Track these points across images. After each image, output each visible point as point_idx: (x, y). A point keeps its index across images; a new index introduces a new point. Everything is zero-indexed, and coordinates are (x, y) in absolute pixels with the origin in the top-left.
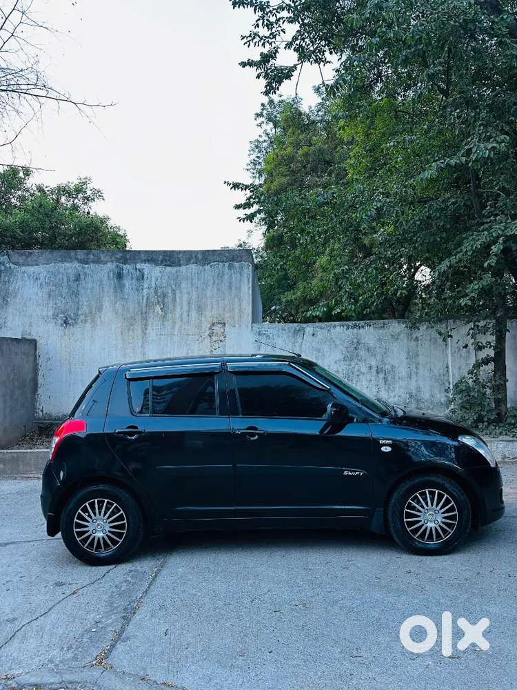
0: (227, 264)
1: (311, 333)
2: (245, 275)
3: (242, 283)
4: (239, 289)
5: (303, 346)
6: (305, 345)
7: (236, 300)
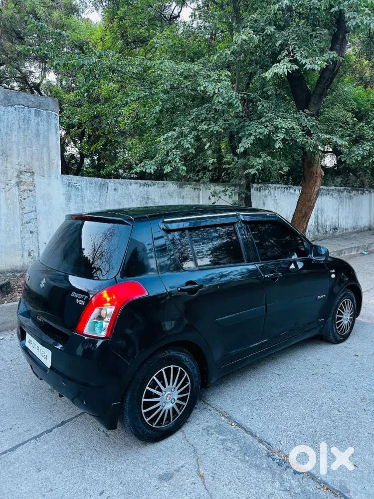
0: (33, 110)
1: (113, 188)
2: (53, 125)
3: (50, 133)
4: (47, 138)
5: (108, 199)
6: (109, 198)
7: (45, 149)
